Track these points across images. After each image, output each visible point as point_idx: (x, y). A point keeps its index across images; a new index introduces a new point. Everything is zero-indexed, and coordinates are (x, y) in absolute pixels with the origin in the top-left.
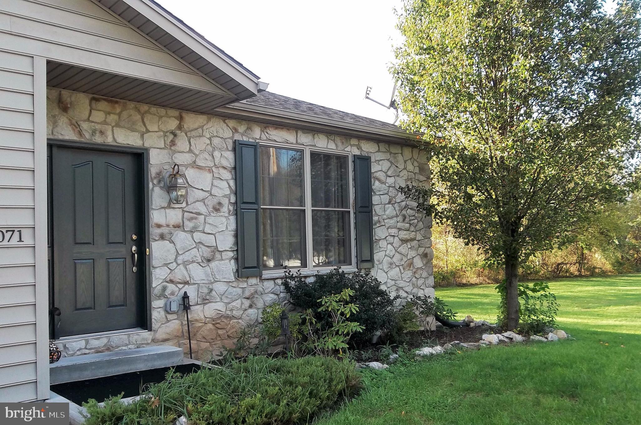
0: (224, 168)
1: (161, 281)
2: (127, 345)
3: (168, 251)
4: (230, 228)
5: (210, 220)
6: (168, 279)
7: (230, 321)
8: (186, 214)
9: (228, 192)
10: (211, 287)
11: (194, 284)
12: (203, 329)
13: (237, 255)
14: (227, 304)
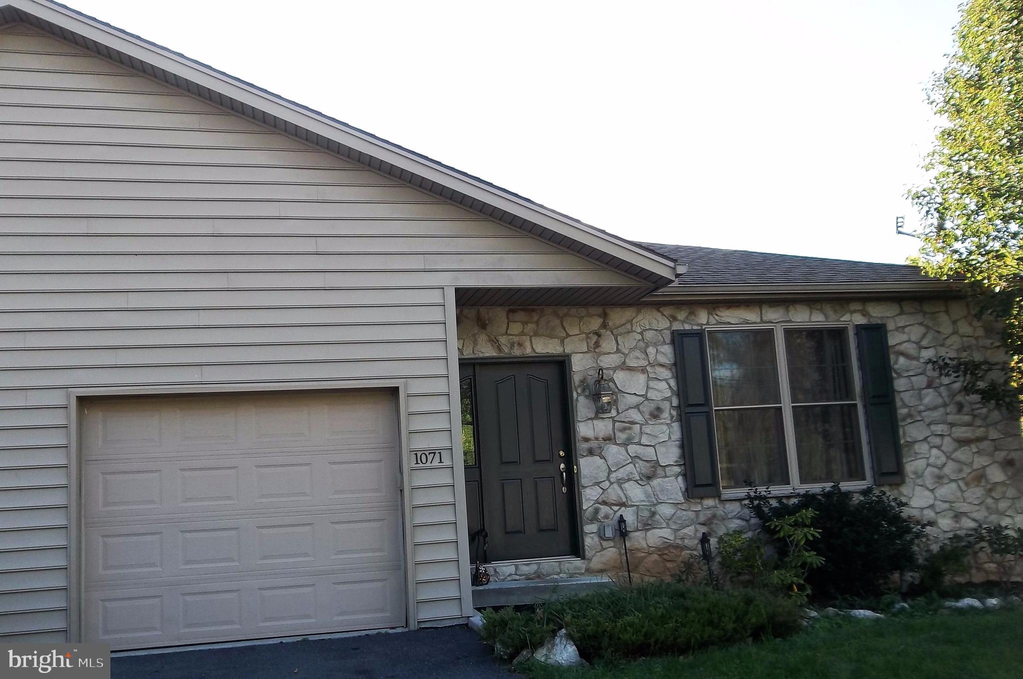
0: (662, 365)
1: (592, 502)
2: (558, 574)
3: (599, 467)
4: (673, 438)
5: (647, 429)
6: (600, 500)
7: (681, 551)
8: (617, 424)
9: (668, 394)
10: (653, 509)
11: (632, 506)
12: (646, 560)
13: (685, 469)
14: (676, 531)
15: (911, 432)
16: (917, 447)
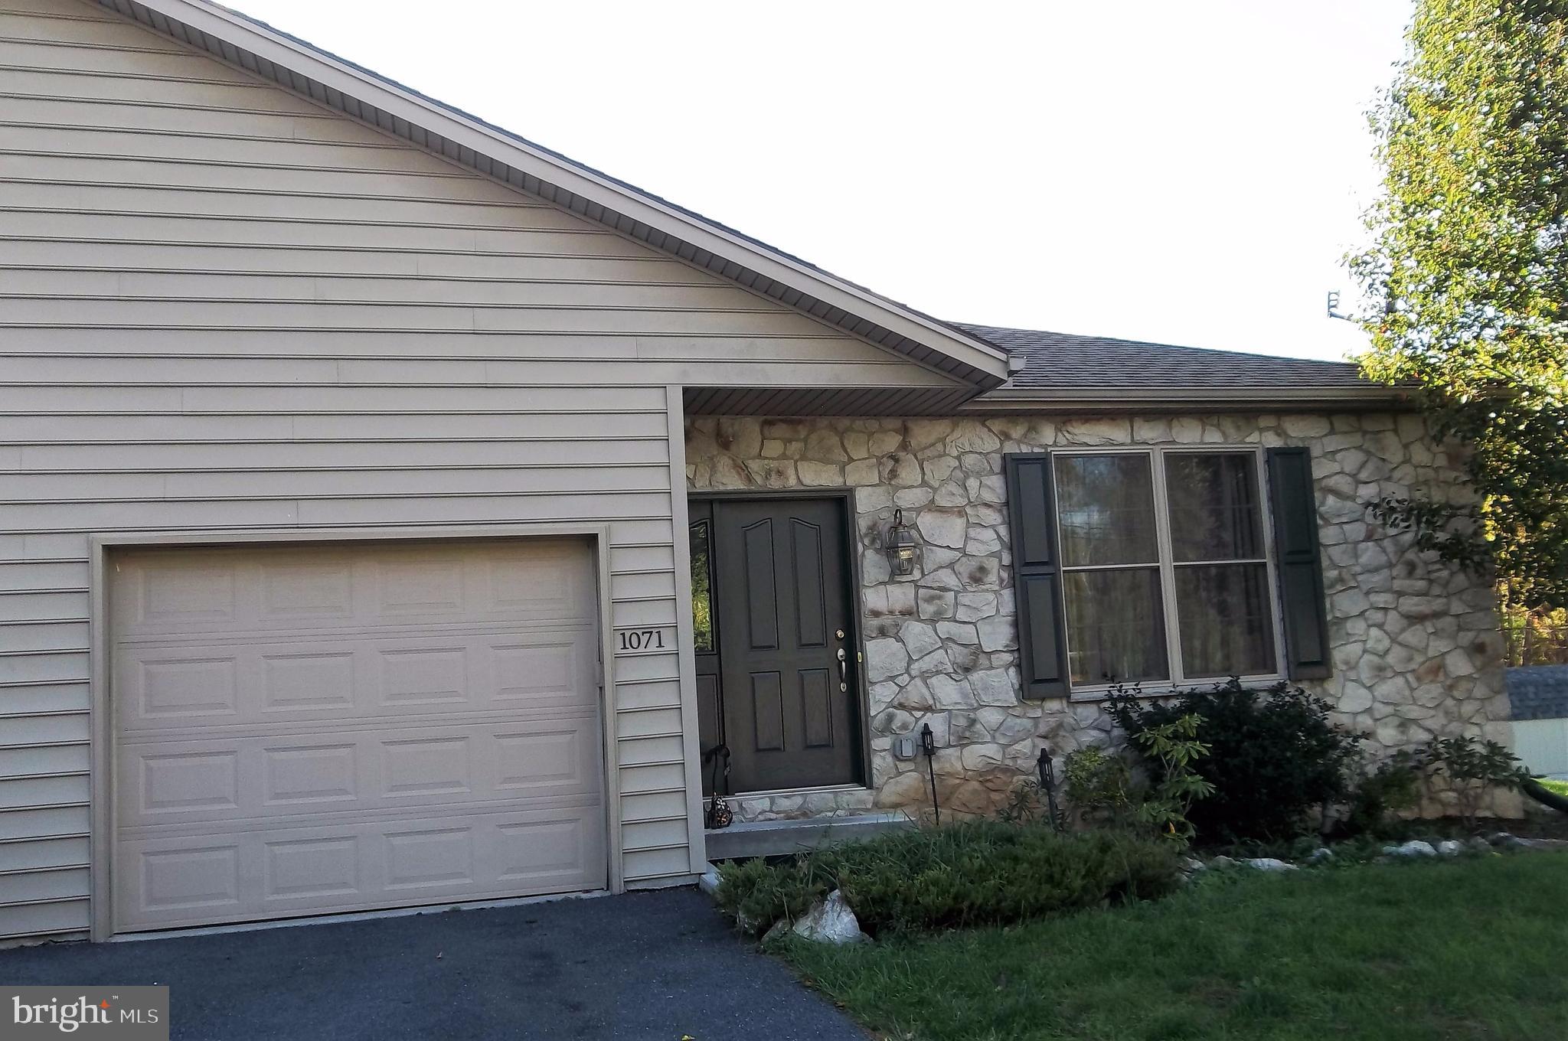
0: (987, 505)
1: (884, 706)
2: (833, 811)
3: (894, 655)
4: (1003, 612)
5: (965, 599)
6: (896, 703)
7: (1012, 777)
8: (921, 591)
9: (996, 547)
10: (972, 716)
11: (943, 711)
12: (961, 789)
13: (1020, 658)
14: (1004, 747)
15: (1341, 603)
16: (1349, 625)
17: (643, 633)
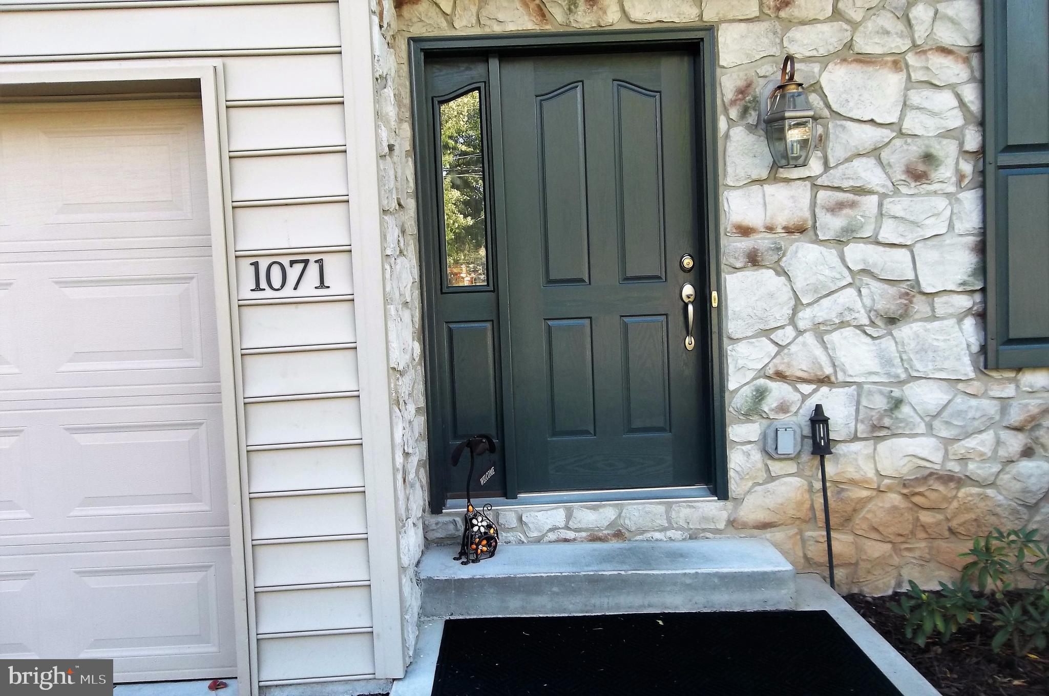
0: (945, 51)
1: (751, 375)
2: (663, 529)
3: (771, 295)
4: (960, 227)
5: (895, 207)
6: (770, 371)
7: (958, 489)
8: (822, 195)
9: (955, 120)
10: (897, 393)
11: (847, 384)
12: (870, 506)
13: (985, 301)
14: (947, 442)
17: (292, 263)
